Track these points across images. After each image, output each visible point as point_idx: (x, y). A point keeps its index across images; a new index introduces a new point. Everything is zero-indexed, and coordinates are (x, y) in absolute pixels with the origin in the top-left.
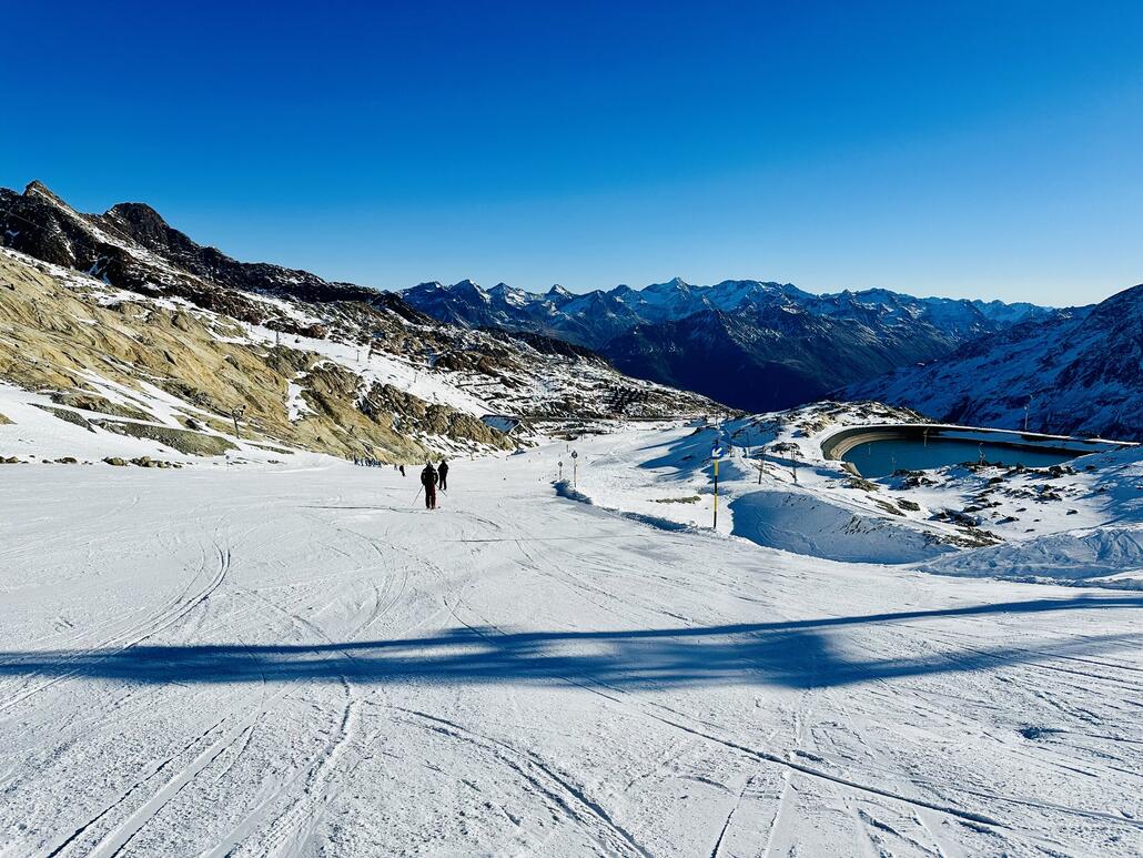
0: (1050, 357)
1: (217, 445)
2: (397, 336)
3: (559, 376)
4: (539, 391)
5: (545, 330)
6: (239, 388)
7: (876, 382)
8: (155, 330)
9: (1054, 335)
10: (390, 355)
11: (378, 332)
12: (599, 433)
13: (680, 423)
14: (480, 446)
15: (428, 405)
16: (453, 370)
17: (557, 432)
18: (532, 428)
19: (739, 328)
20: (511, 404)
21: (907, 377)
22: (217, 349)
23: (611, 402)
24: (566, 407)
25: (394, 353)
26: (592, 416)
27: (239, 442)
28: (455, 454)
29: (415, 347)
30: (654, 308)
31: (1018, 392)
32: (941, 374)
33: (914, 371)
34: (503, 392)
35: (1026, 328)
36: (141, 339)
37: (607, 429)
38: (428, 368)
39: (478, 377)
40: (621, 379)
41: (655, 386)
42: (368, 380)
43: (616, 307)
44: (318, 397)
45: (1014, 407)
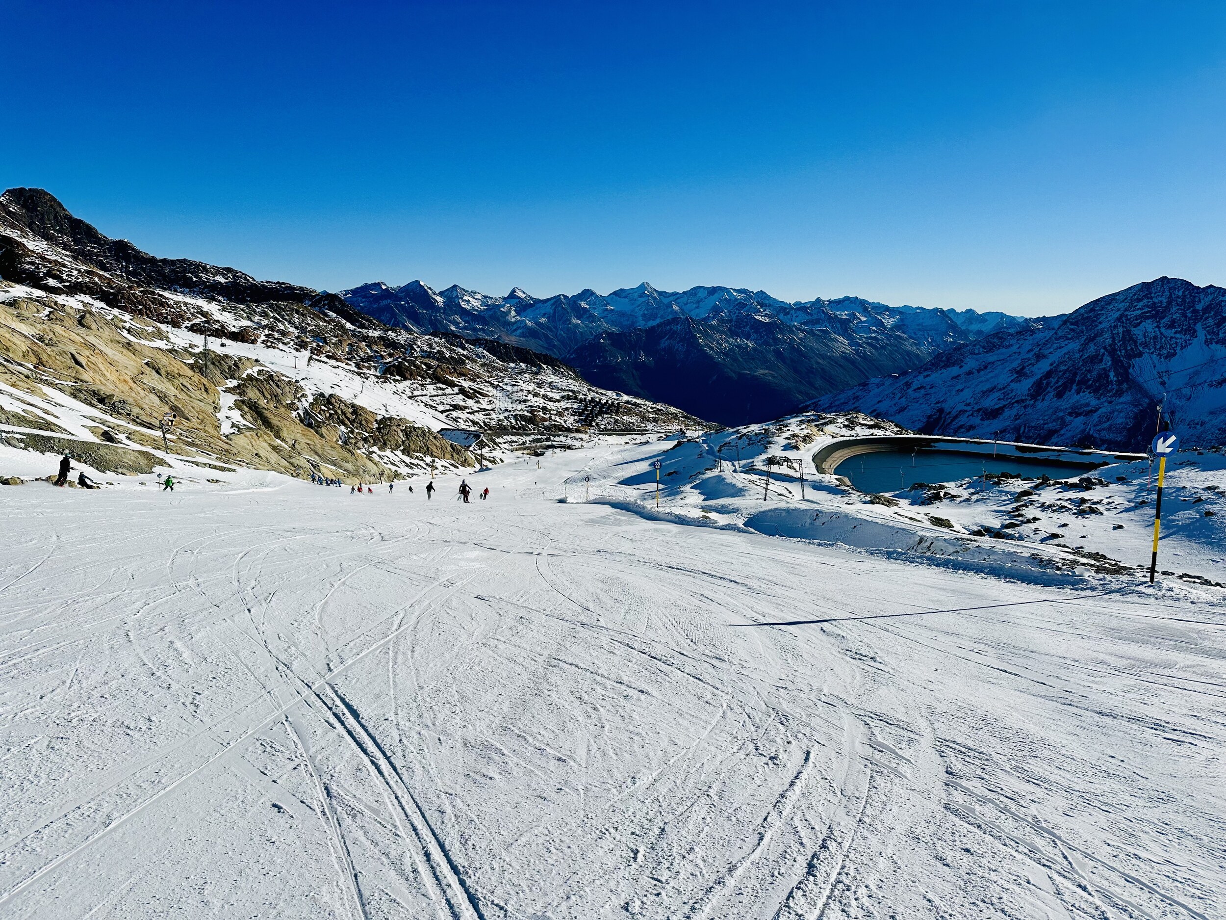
0: (1023, 368)
1: (143, 461)
2: (340, 341)
3: (524, 386)
4: (502, 403)
5: (504, 337)
6: (163, 397)
7: (850, 393)
8: (58, 329)
9: (1027, 345)
10: (333, 362)
11: (318, 336)
12: (569, 448)
13: (653, 437)
14: (439, 463)
15: (379, 418)
16: (406, 379)
17: (523, 447)
18: (495, 443)
19: (712, 337)
20: (471, 417)
21: (881, 388)
22: (134, 352)
23: (580, 414)
24: (532, 420)
25: (337, 360)
26: (560, 430)
27: (169, 458)
28: (411, 471)
29: (361, 354)
30: (622, 314)
31: (993, 404)
32: (915, 386)
33: (888, 382)
34: (462, 403)
35: (1001, 338)
36: (41, 339)
37: (578, 444)
38: (376, 376)
39: (433, 387)
40: (589, 390)
41: (625, 398)
42: (310, 390)
43: (581, 313)
44: (254, 407)
45: (988, 419)
